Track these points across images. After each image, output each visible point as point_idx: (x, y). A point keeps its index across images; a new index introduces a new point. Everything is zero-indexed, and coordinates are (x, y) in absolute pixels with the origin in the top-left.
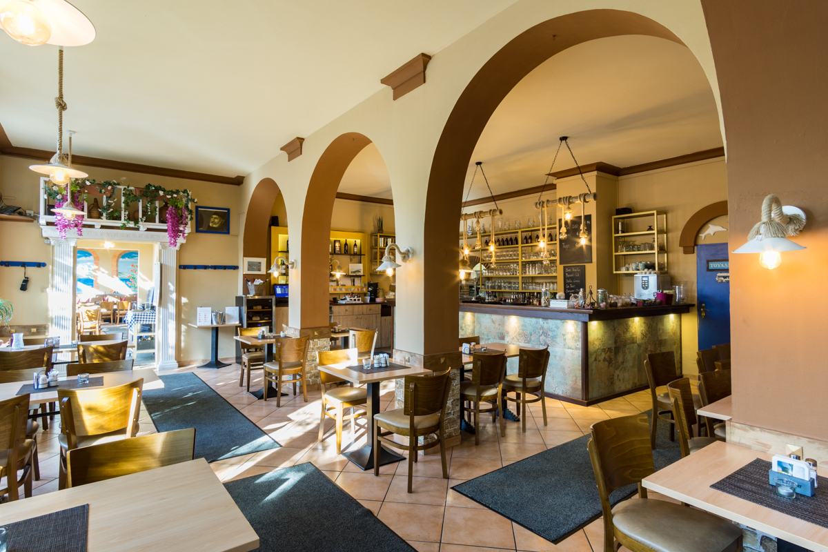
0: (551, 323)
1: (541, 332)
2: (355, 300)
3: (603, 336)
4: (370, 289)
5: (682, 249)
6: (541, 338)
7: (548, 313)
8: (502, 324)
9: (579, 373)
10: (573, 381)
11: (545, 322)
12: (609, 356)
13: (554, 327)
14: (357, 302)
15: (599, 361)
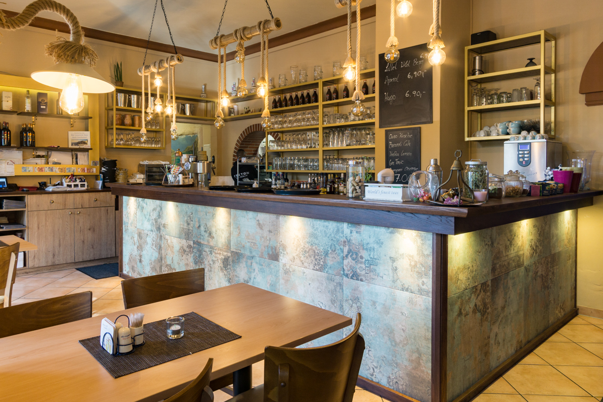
0: (367, 234)
1: (346, 250)
2: (76, 186)
3: (474, 260)
4: (103, 169)
5: (583, 97)
6: (345, 262)
7: (361, 213)
8: (275, 230)
9: (426, 347)
10: (411, 361)
11: (354, 229)
12: (483, 300)
13: (372, 240)
14: (80, 188)
15: (467, 315)
